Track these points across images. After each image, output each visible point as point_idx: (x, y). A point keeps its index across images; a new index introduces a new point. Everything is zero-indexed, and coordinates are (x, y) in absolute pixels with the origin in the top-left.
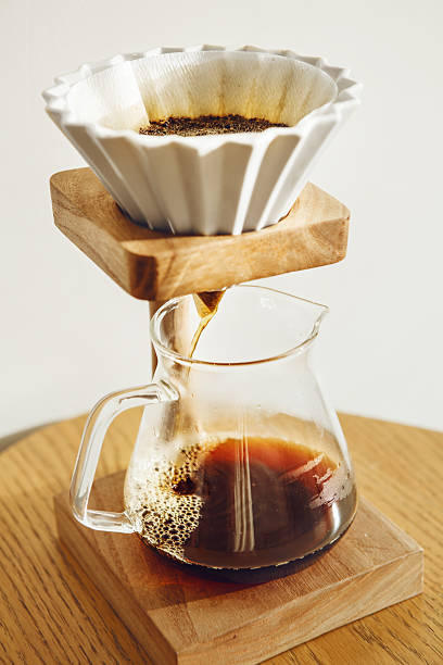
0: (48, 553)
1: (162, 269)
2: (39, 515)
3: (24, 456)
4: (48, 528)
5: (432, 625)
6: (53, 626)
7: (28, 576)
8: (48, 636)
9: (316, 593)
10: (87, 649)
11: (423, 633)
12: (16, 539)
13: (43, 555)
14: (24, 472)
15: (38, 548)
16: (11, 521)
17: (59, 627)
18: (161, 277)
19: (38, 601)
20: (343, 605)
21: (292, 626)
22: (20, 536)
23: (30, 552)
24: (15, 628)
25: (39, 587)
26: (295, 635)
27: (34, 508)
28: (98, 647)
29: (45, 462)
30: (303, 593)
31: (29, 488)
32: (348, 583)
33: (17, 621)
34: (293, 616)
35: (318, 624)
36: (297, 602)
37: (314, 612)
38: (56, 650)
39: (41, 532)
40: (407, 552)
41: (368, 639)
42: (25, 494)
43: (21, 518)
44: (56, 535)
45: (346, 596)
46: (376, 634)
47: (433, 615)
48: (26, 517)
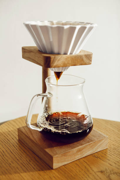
0: (16, 143)
1: (52, 60)
2: (13, 135)
3: (8, 124)
4: (16, 138)
5: (111, 155)
6: (19, 156)
7: (12, 147)
8: (18, 159)
9: (85, 145)
10: (28, 161)
11: (109, 156)
12: (8, 140)
13: (15, 143)
14: (9, 127)
15: (14, 141)
16: (6, 136)
17: (21, 157)
18: (51, 62)
19: (15, 152)
20: (90, 149)
21: (79, 153)
22: (9, 139)
23: (12, 142)
24: (10, 157)
25: (15, 149)
26: (80, 155)
27: (12, 134)
28: (31, 160)
29: (13, 125)
30: (81, 145)
31: (10, 130)
32: (92, 143)
33: (10, 155)
34: (79, 151)
35: (85, 153)
36: (80, 147)
37: (84, 150)
38: (21, 161)
39: (14, 138)
40: (105, 137)
41: (97, 158)
42: (9, 131)
43: (9, 136)
44: (18, 139)
45: (91, 147)
46: (98, 156)
47: (111, 153)
48: (10, 136)
